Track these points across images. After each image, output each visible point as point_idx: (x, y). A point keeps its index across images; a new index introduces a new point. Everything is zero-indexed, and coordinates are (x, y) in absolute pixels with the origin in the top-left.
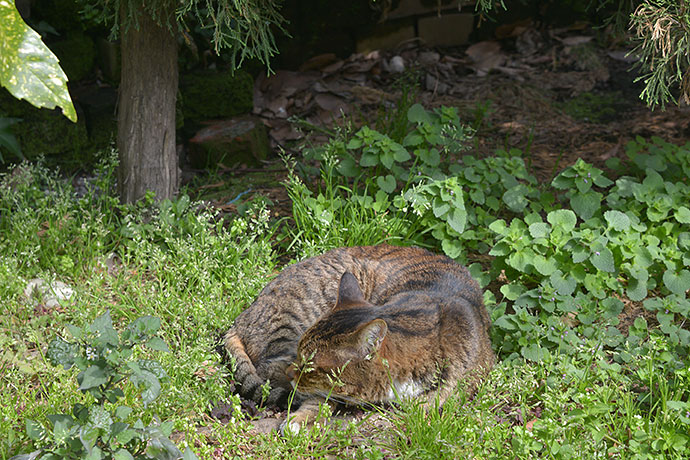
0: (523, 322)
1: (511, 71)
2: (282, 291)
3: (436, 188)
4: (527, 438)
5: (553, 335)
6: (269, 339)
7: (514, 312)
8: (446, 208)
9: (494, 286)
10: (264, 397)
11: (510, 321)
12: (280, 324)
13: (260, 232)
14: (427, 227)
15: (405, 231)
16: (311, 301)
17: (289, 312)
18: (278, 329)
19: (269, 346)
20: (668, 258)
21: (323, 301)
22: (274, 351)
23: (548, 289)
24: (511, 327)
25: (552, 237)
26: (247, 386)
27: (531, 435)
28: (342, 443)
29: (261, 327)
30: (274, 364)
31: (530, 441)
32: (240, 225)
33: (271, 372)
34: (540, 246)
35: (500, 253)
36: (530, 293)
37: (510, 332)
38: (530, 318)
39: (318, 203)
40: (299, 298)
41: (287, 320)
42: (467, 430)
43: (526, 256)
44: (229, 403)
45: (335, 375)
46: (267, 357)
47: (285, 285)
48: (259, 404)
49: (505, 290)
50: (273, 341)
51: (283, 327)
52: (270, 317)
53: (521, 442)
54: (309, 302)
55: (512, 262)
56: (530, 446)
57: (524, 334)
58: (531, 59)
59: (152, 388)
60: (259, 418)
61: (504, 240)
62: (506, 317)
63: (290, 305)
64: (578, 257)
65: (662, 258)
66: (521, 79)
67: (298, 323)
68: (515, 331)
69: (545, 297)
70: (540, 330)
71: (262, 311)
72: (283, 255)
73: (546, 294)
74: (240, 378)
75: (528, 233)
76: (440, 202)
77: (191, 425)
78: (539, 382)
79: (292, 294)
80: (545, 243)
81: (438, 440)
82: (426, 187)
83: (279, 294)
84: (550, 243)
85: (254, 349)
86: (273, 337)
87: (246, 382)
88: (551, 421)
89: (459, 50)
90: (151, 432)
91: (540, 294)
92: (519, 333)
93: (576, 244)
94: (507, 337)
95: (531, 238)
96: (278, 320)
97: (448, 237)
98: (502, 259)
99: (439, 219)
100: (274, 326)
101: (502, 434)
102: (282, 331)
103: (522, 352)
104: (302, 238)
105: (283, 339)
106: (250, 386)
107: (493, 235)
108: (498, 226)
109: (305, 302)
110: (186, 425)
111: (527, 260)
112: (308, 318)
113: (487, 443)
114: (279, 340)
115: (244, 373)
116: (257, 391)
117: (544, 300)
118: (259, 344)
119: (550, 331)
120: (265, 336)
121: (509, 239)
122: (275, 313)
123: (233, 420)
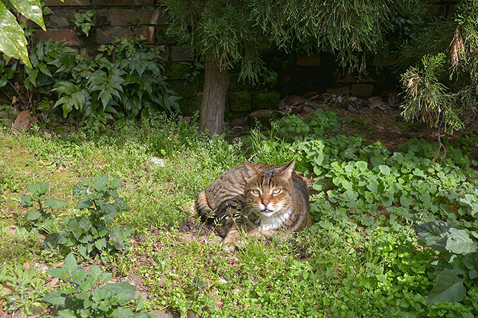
1: (382, 108)
3: (311, 144)
8: (314, 153)
12: (224, 195)
17: (228, 189)
18: (223, 197)
20: (404, 190)
23: (344, 196)
24: (318, 210)
25: (354, 172)
29: (215, 195)
35: (330, 176)
40: (232, 183)
41: (228, 192)
43: (340, 179)
47: (227, 176)
52: (218, 190)
54: (237, 185)
58: (392, 105)
63: (228, 186)
64: (361, 184)
65: (402, 189)
66: (386, 112)
69: (341, 199)
71: (216, 186)
73: (343, 198)
76: (311, 150)
79: (229, 180)
82: (307, 143)
83: (224, 179)
84: (352, 175)
89: (367, 98)
91: (340, 197)
93: (362, 178)
95: (345, 171)
96: (223, 192)
100: (221, 195)
109: (235, 185)
111: (340, 181)
117: (341, 201)
120: (217, 199)
121: (335, 170)
122: (220, 188)
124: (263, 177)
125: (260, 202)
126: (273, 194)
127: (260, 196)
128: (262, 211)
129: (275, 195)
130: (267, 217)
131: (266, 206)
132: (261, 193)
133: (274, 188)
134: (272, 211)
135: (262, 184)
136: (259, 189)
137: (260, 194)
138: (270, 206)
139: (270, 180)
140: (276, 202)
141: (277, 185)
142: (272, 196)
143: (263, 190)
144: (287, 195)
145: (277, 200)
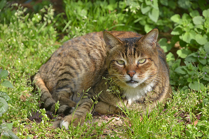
0: (190, 70)
2: (65, 55)
4: (194, 130)
5: (206, 77)
6: (58, 79)
7: (185, 65)
8: (148, 9)
9: (174, 50)
10: (56, 110)
11: (183, 69)
12: (64, 71)
13: (49, 21)
14: (137, 19)
15: (125, 21)
16: (81, 59)
17: (69, 65)
18: (62, 74)
19: (58, 83)
21: (88, 60)
22: (60, 86)
23: (203, 52)
24: (183, 73)
25: (205, 24)
26: (47, 104)
27: (196, 128)
28: (99, 133)
29: (54, 73)
30: (61, 92)
31: (196, 132)
32: (37, 17)
33: (59, 96)
34: (199, 29)
35: (177, 33)
36: (193, 54)
37: (183, 75)
38: (194, 68)
39: (79, 6)
40: (74, 58)
41: (68, 69)
42: (163, 126)
43: (191, 35)
44: (40, 112)
45: (94, 98)
46: (57, 89)
47: (66, 51)
48: (54, 113)
49: (179, 53)
50: (60, 80)
51: (65, 73)
52: (58, 68)
53: (191, 132)
54: (80, 60)
55: (184, 38)
56: (196, 134)
57: (190, 76)
59: (4, 106)
60: (55, 120)
61: (180, 26)
62: (181, 67)
63: (69, 61)
67: (74, 71)
68: (185, 75)
69: (201, 56)
70: (199, 75)
71: (54, 65)
72: (61, 34)
73: (202, 55)
74: (43, 100)
75: (192, 22)
76: (145, 6)
77: (21, 124)
78: (199, 101)
79: (70, 56)
80: (202, 28)
81: (148, 131)
83: (63, 56)
84: (204, 28)
85: (50, 84)
86: (60, 78)
87: (47, 102)
88: (207, 122)
90: (3, 128)
91: (199, 55)
92: (187, 76)
94: (181, 78)
95: (194, 25)
96: (63, 69)
97: (148, 24)
98: (178, 36)
99: (144, 15)
100: (60, 72)
101: (180, 128)
102: (65, 75)
103: (190, 85)
104: (71, 25)
105: (66, 79)
106: (49, 104)
107: (173, 23)
108: (175, 18)
109: (78, 60)
110: (19, 124)
111: (192, 37)
112: (79, 68)
113: (173, 133)
114: (63, 80)
115: (45, 97)
116: (52, 107)
117: (200, 58)
118: (53, 82)
119: (204, 75)
120: (56, 77)
121: (182, 25)
122: (61, 66)
123: (43, 122)
124: (127, 46)
125: (126, 73)
126: (138, 64)
127: (125, 66)
128: (127, 82)
129: (140, 65)
130: (133, 88)
131: (132, 77)
132: (126, 63)
133: (140, 58)
134: (137, 82)
135: (126, 54)
136: (122, 59)
137: (124, 64)
138: (136, 77)
139: (135, 49)
140: (141, 73)
141: (142, 55)
142: (137, 66)
143: (128, 61)
144: (153, 66)
145: (143, 70)
